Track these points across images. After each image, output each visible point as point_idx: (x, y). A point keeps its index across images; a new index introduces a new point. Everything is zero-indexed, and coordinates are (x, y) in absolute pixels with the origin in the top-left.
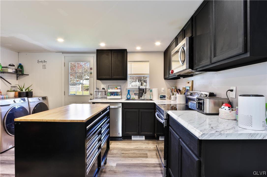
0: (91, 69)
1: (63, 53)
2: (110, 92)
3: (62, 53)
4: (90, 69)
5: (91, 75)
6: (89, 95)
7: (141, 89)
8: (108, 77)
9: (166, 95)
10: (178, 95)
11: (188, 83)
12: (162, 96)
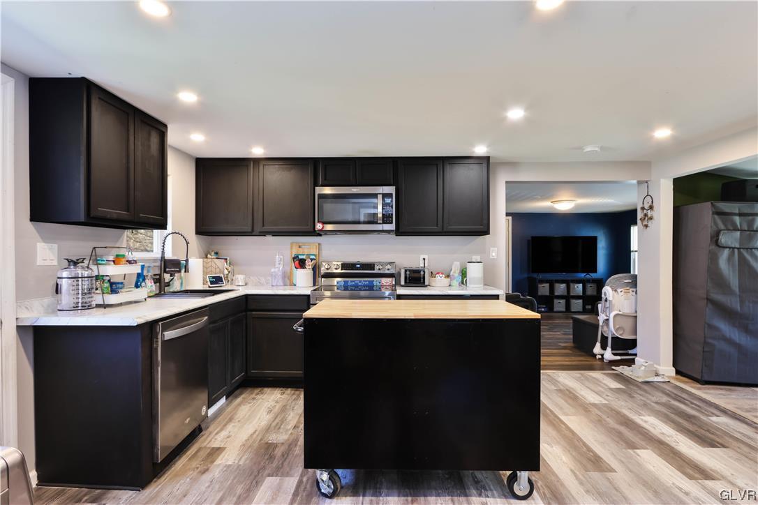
7: (171, 261)
8: (123, 214)
9: (222, 275)
10: (301, 271)
11: (300, 247)
12: (214, 277)
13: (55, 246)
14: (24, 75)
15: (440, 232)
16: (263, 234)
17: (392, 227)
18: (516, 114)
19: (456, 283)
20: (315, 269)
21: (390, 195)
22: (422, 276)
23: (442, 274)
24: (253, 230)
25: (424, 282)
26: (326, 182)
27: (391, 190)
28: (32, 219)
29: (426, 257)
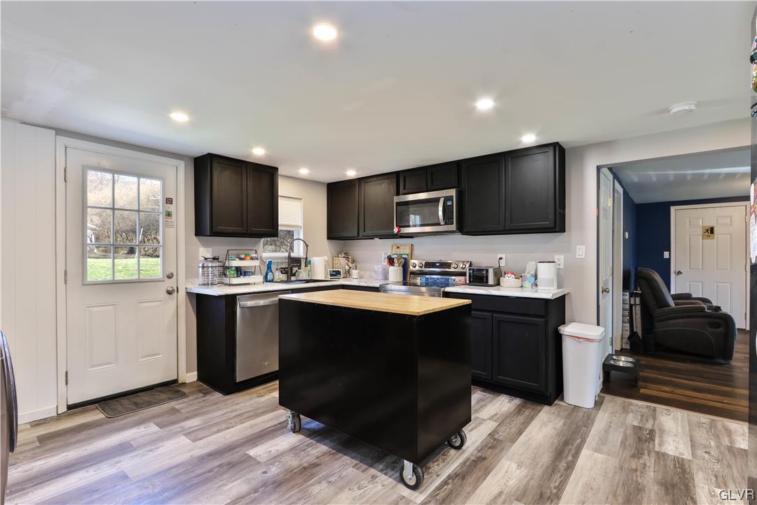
0: (169, 201)
1: (60, 131)
2: (236, 267)
3: (54, 131)
4: (167, 203)
5: (169, 220)
6: (163, 278)
7: (294, 258)
8: (239, 229)
9: (340, 270)
10: (391, 268)
11: (398, 248)
12: (333, 271)
13: (210, 249)
14: (190, 157)
15: (501, 231)
16: (372, 237)
17: (453, 227)
18: (485, 104)
19: (527, 284)
20: (405, 266)
21: (450, 198)
22: (485, 275)
23: (513, 274)
24: (358, 235)
25: (487, 282)
26: (405, 191)
27: (452, 192)
28: (196, 235)
29: (503, 256)
